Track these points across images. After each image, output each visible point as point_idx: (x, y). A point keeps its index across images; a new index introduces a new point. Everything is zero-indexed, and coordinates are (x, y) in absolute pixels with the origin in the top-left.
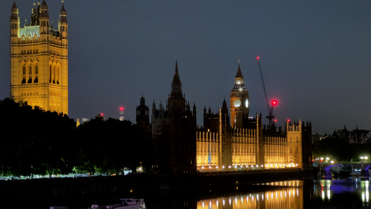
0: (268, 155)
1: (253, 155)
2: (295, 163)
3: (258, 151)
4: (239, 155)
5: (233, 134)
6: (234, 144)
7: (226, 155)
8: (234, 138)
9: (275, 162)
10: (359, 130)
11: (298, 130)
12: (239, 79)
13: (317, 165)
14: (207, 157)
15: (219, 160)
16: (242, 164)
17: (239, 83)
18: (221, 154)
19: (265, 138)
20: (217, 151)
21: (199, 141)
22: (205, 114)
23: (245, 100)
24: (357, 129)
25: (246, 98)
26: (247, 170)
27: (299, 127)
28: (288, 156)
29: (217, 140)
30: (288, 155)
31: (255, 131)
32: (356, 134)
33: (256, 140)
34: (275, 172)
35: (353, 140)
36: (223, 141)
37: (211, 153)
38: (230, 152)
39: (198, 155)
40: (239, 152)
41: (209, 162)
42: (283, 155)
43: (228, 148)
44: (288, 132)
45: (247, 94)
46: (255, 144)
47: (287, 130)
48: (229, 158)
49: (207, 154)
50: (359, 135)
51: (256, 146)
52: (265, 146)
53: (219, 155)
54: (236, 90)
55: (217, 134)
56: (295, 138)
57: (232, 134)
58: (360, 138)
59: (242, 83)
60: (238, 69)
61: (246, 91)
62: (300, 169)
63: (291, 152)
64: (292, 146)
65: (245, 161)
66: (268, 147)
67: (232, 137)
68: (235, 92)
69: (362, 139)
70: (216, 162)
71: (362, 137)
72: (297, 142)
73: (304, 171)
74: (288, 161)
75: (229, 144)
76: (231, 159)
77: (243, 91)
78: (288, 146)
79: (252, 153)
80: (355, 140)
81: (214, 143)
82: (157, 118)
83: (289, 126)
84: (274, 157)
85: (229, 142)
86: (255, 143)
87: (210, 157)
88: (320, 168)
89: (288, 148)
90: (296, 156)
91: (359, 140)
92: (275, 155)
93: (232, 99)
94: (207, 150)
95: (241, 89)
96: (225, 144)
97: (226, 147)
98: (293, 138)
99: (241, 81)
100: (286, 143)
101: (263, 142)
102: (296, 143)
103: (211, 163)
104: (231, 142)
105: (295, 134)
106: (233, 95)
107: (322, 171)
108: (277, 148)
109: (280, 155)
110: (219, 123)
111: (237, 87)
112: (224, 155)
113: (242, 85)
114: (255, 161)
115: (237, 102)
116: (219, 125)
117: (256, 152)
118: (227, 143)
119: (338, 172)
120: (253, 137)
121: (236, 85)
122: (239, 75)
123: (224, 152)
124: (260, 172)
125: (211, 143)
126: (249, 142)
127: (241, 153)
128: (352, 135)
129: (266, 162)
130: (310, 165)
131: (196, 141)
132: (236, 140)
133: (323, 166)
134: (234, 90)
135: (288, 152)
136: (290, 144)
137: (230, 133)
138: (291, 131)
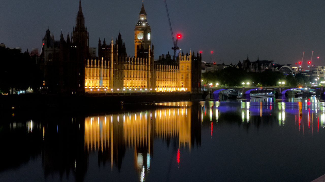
0: (160, 80)
1: (145, 80)
2: (185, 87)
3: (149, 77)
4: (130, 80)
5: (125, 62)
6: (126, 70)
7: (117, 79)
8: (126, 66)
9: (167, 86)
10: (261, 61)
11: (188, 60)
12: (142, 16)
13: (207, 89)
14: (98, 81)
15: (110, 83)
16: (137, 88)
17: (142, 19)
18: (112, 78)
19: (157, 66)
20: (108, 76)
21: (87, 67)
22: (100, 44)
23: (147, 34)
24: (258, 59)
25: (148, 32)
26: (136, 93)
27: (189, 57)
28: (180, 82)
29: (109, 67)
30: (180, 80)
31: (147, 59)
32: (257, 64)
33: (148, 67)
34: (164, 94)
35: (253, 69)
36: (114, 68)
37: (102, 77)
38: (121, 77)
39: (86, 79)
40: (130, 77)
41: (101, 85)
42: (174, 81)
43: (120, 73)
44: (180, 61)
45: (149, 29)
46: (147, 71)
47: (179, 60)
48: (120, 82)
49: (98, 78)
50: (260, 65)
51: (148, 72)
52: (157, 73)
53: (110, 79)
54: (140, 25)
55: (109, 62)
56: (186, 66)
57: (123, 61)
58: (261, 67)
59: (145, 19)
60: (142, 7)
61: (148, 26)
62: (189, 92)
63: (182, 78)
64: (183, 73)
65: (136, 85)
66: (160, 74)
67: (124, 64)
68: (139, 27)
69: (262, 68)
70: (108, 85)
71: (262, 67)
72: (188, 69)
73: (192, 94)
74: (180, 86)
75: (121, 70)
76: (122, 83)
77: (146, 26)
78: (180, 73)
79: (144, 79)
80: (255, 69)
81: (106, 69)
82: (49, 47)
83: (181, 56)
84: (166, 82)
85: (120, 68)
86: (146, 69)
87: (101, 80)
88: (209, 92)
89: (180, 75)
90: (186, 81)
91: (260, 69)
92: (167, 80)
93: (136, 32)
94: (98, 75)
95: (144, 24)
96: (117, 70)
97: (117, 73)
98: (184, 66)
99: (144, 17)
100: (178, 70)
101: (154, 69)
102: (186, 71)
103: (102, 86)
104: (123, 69)
105: (186, 63)
106: (137, 29)
107: (211, 94)
108: (169, 74)
109: (172, 81)
110: (111, 52)
111: (140, 22)
112: (115, 79)
113: (145, 21)
114: (147, 85)
115: (140, 35)
116: (111, 54)
117: (148, 77)
118: (119, 69)
119: (228, 95)
120: (145, 65)
121: (140, 21)
122: (143, 12)
123: (115, 77)
124: (148, 95)
125: (102, 69)
126: (141, 69)
127: (132, 78)
128: (253, 65)
129: (158, 86)
130: (199, 89)
131: (84, 67)
132: (128, 67)
133: (212, 90)
134: (138, 25)
135: (180, 78)
136: (181, 71)
137: (122, 61)
138: (182, 60)
